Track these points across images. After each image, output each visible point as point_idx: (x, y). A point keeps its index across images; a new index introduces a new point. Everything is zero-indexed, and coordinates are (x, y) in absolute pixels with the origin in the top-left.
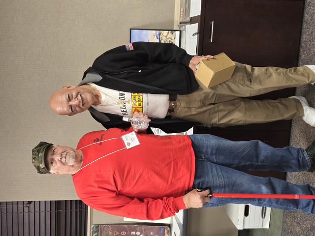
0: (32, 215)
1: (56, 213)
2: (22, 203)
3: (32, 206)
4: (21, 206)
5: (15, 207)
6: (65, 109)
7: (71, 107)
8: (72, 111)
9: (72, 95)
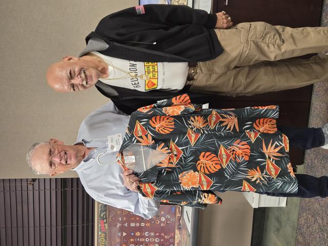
0: (36, 193)
1: (61, 191)
2: (26, 181)
3: (36, 183)
4: (24, 184)
5: (18, 184)
6: (66, 88)
7: (73, 86)
8: (74, 90)
9: (74, 72)
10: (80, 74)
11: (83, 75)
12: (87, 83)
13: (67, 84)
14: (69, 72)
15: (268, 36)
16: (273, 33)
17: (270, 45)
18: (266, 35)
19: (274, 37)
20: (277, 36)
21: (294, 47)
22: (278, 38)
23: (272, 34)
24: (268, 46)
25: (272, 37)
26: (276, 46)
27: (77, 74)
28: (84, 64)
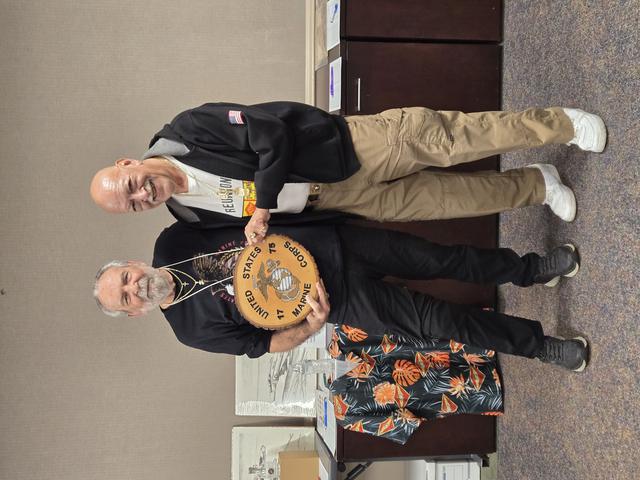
6: (123, 206)
7: (133, 203)
8: (135, 209)
9: (136, 182)
10: (143, 185)
11: (149, 188)
12: (154, 199)
13: (125, 200)
14: (127, 182)
15: (429, 132)
16: (437, 127)
17: (432, 146)
18: (425, 130)
19: (438, 133)
20: (442, 130)
21: (468, 149)
22: (445, 135)
23: (435, 128)
24: (429, 148)
25: (435, 133)
26: (441, 147)
27: (139, 185)
28: (150, 170)
